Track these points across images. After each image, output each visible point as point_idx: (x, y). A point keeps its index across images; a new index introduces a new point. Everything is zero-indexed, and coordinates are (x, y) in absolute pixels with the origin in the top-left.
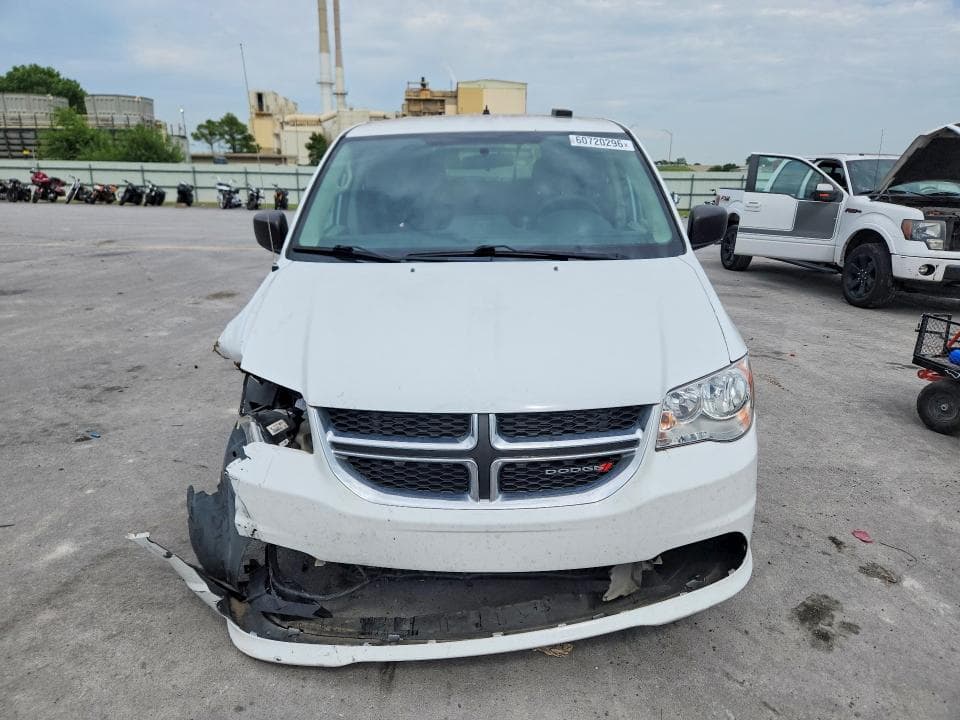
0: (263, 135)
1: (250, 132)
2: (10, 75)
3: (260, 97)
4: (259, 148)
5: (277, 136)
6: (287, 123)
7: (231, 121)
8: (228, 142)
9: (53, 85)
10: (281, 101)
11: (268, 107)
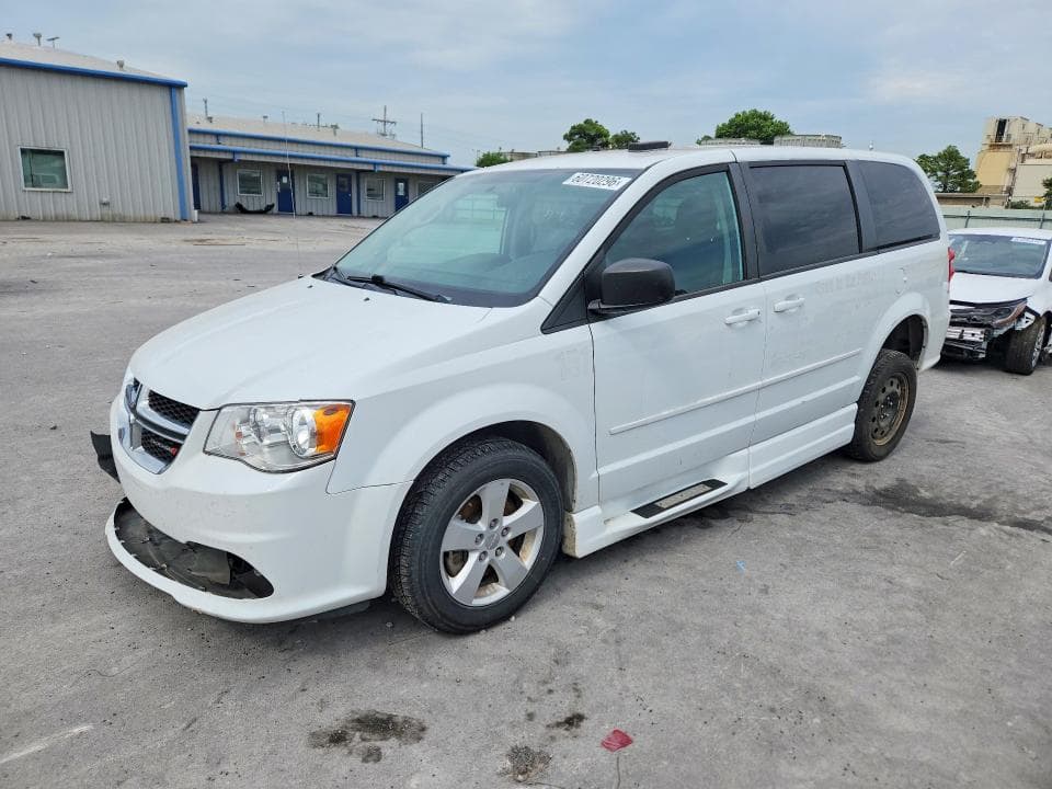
0: (989, 171)
1: (971, 167)
2: (732, 121)
3: (1002, 124)
4: (977, 186)
5: (1013, 171)
6: (1033, 155)
7: (951, 156)
8: (939, 179)
9: (764, 130)
10: (1031, 128)
11: (1009, 136)
